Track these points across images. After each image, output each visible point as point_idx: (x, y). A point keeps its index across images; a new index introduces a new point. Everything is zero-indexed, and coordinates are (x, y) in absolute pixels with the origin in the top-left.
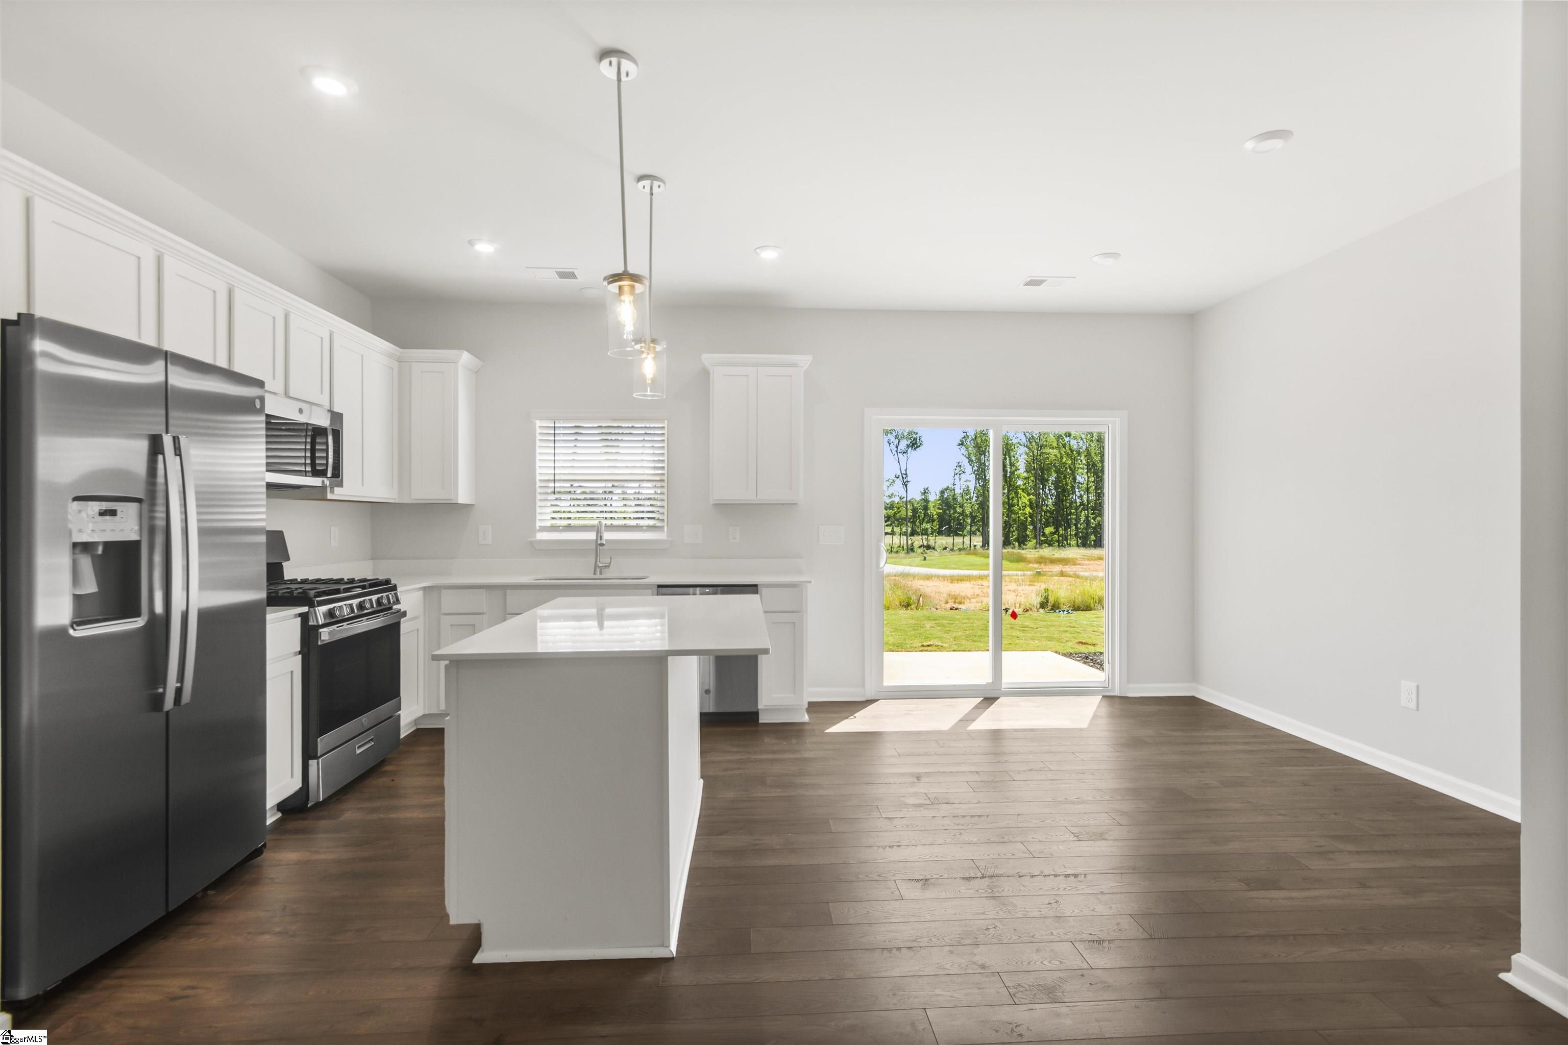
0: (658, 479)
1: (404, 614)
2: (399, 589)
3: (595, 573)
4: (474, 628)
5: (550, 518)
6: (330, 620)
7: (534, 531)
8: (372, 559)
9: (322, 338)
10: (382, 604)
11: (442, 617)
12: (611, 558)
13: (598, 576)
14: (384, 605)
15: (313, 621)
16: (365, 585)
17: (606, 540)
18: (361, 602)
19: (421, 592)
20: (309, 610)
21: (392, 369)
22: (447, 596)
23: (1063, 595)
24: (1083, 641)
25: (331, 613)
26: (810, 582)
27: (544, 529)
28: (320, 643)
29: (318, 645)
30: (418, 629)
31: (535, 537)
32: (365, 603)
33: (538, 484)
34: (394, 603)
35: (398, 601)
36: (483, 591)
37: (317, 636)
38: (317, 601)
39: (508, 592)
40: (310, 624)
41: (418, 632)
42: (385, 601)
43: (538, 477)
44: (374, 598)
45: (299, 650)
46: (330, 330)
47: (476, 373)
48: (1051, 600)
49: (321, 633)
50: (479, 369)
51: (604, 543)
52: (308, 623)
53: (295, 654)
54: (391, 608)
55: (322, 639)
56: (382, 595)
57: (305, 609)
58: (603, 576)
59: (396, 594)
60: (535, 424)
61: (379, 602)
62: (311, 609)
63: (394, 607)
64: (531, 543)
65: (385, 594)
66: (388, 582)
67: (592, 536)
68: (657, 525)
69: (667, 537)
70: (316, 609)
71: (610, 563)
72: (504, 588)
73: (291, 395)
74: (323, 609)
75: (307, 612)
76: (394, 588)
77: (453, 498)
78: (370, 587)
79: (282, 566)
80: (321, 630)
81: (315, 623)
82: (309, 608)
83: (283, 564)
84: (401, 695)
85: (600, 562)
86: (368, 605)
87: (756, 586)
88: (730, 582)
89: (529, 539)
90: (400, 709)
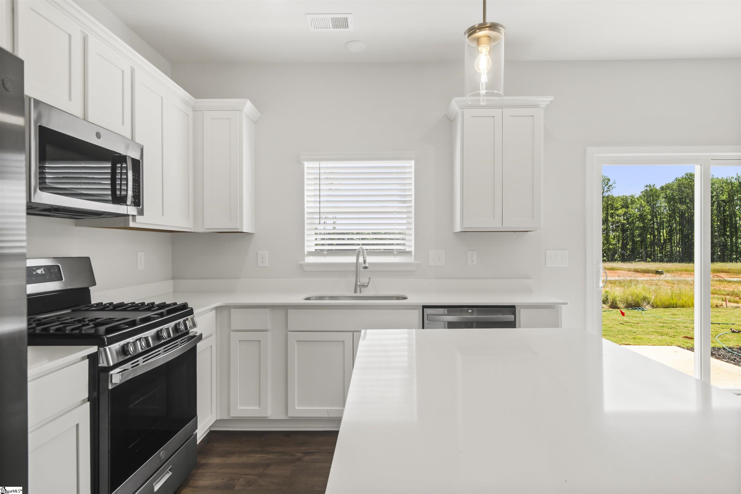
0: (405, 211)
1: (200, 338)
2: (195, 312)
3: (355, 292)
4: (260, 343)
5: (314, 245)
6: (123, 358)
7: (303, 256)
8: (173, 278)
9: (123, 71)
10: (179, 331)
11: (232, 333)
12: (369, 279)
13: (358, 294)
14: (181, 331)
15: (103, 363)
16: (163, 312)
17: (369, 264)
18: (158, 331)
19: (214, 312)
20: (98, 349)
21: (188, 115)
22: (235, 314)
23: (618, 295)
24: (689, 336)
25: (124, 350)
26: (566, 304)
27: (311, 254)
28: (110, 387)
29: (109, 390)
30: (211, 346)
31: (304, 261)
32: (162, 332)
33: (306, 216)
34: (191, 328)
35: (194, 325)
36: (268, 310)
37: (108, 378)
38: (107, 338)
39: (289, 311)
40: (100, 365)
41: (211, 347)
42: (182, 327)
43: (306, 210)
44: (172, 324)
45: (87, 396)
46: (131, 67)
47: (255, 123)
48: (610, 298)
49: (112, 375)
50: (258, 120)
51: (368, 266)
52: (98, 365)
53: (84, 402)
54: (188, 333)
55: (113, 382)
56: (179, 321)
57: (93, 349)
58: (362, 294)
59: (192, 319)
60: (304, 165)
61: (176, 329)
62: (101, 349)
63: (191, 331)
64: (301, 266)
65: (181, 320)
66: (184, 306)
67: (352, 259)
68: (407, 250)
69: (415, 260)
70: (107, 348)
71: (369, 283)
72: (286, 307)
73: (89, 120)
74: (116, 346)
75: (97, 352)
76: (191, 312)
77: (239, 228)
78: (168, 314)
79: (89, 290)
80: (111, 372)
81: (105, 365)
82: (99, 347)
83: (89, 288)
84: (198, 414)
85: (359, 282)
86: (165, 334)
87: (513, 307)
88: (492, 303)
89: (300, 263)
90: (196, 428)
